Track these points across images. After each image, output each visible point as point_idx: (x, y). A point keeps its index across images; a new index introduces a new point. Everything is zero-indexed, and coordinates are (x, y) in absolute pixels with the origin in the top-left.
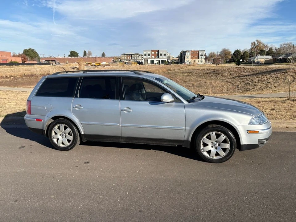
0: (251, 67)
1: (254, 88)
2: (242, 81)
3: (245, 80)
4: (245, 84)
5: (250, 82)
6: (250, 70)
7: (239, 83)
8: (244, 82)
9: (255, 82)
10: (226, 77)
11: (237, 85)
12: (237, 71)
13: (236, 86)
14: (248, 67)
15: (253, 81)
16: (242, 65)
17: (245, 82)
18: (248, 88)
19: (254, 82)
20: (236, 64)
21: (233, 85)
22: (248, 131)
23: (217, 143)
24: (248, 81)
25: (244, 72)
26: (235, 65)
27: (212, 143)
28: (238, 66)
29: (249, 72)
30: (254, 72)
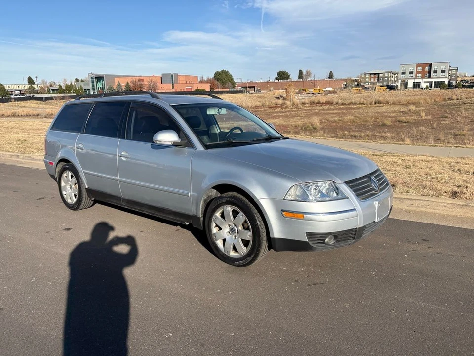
22: (283, 212)
23: (235, 228)
27: (229, 226)
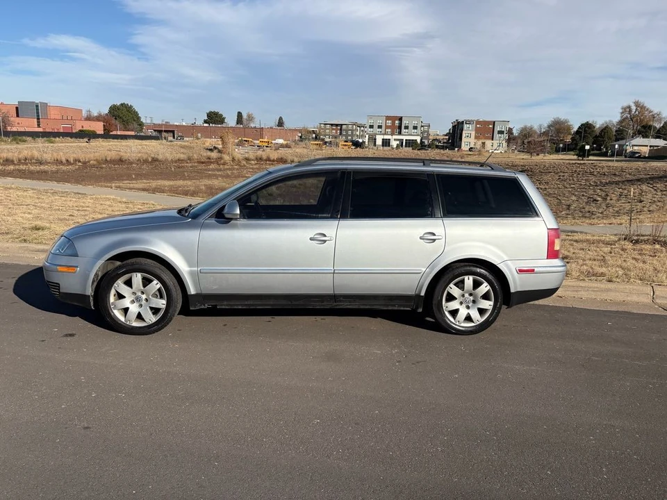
0: (610, 164)
1: (602, 213)
2: (583, 195)
3: (591, 192)
4: (587, 203)
5: (599, 199)
6: (606, 170)
7: (574, 198)
8: (586, 198)
9: (611, 200)
10: (547, 183)
11: (568, 203)
12: (576, 171)
13: (564, 207)
14: (604, 164)
15: (607, 195)
16: (591, 158)
17: (589, 198)
18: (589, 212)
19: (609, 198)
20: (577, 155)
21: (560, 203)
24: (597, 195)
25: (592, 174)
26: (576, 157)
28: (583, 160)
29: (604, 175)
30: (615, 175)
